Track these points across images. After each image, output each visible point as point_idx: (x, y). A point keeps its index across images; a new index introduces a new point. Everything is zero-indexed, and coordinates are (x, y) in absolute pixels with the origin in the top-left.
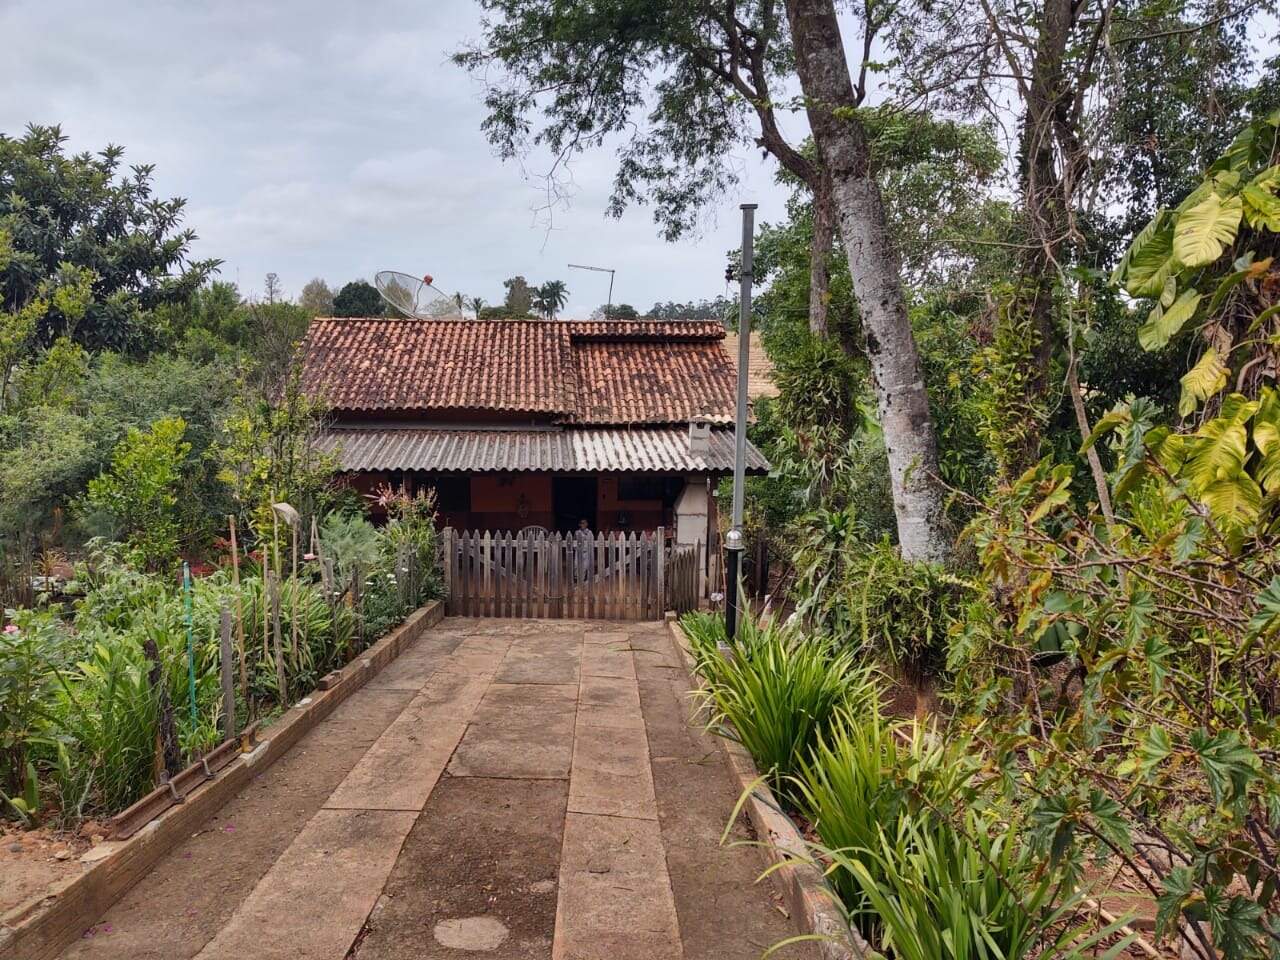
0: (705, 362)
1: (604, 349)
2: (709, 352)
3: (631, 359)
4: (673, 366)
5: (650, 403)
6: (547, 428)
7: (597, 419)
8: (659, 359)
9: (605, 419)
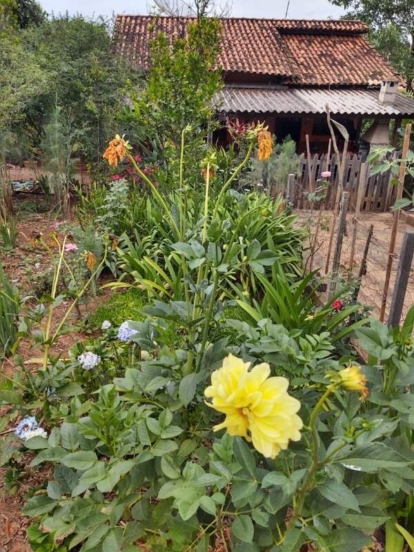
0: (357, 47)
1: (295, 38)
2: (357, 41)
3: (313, 44)
4: (340, 50)
5: (338, 73)
6: (279, 87)
7: (308, 81)
8: (330, 45)
9: (314, 81)
